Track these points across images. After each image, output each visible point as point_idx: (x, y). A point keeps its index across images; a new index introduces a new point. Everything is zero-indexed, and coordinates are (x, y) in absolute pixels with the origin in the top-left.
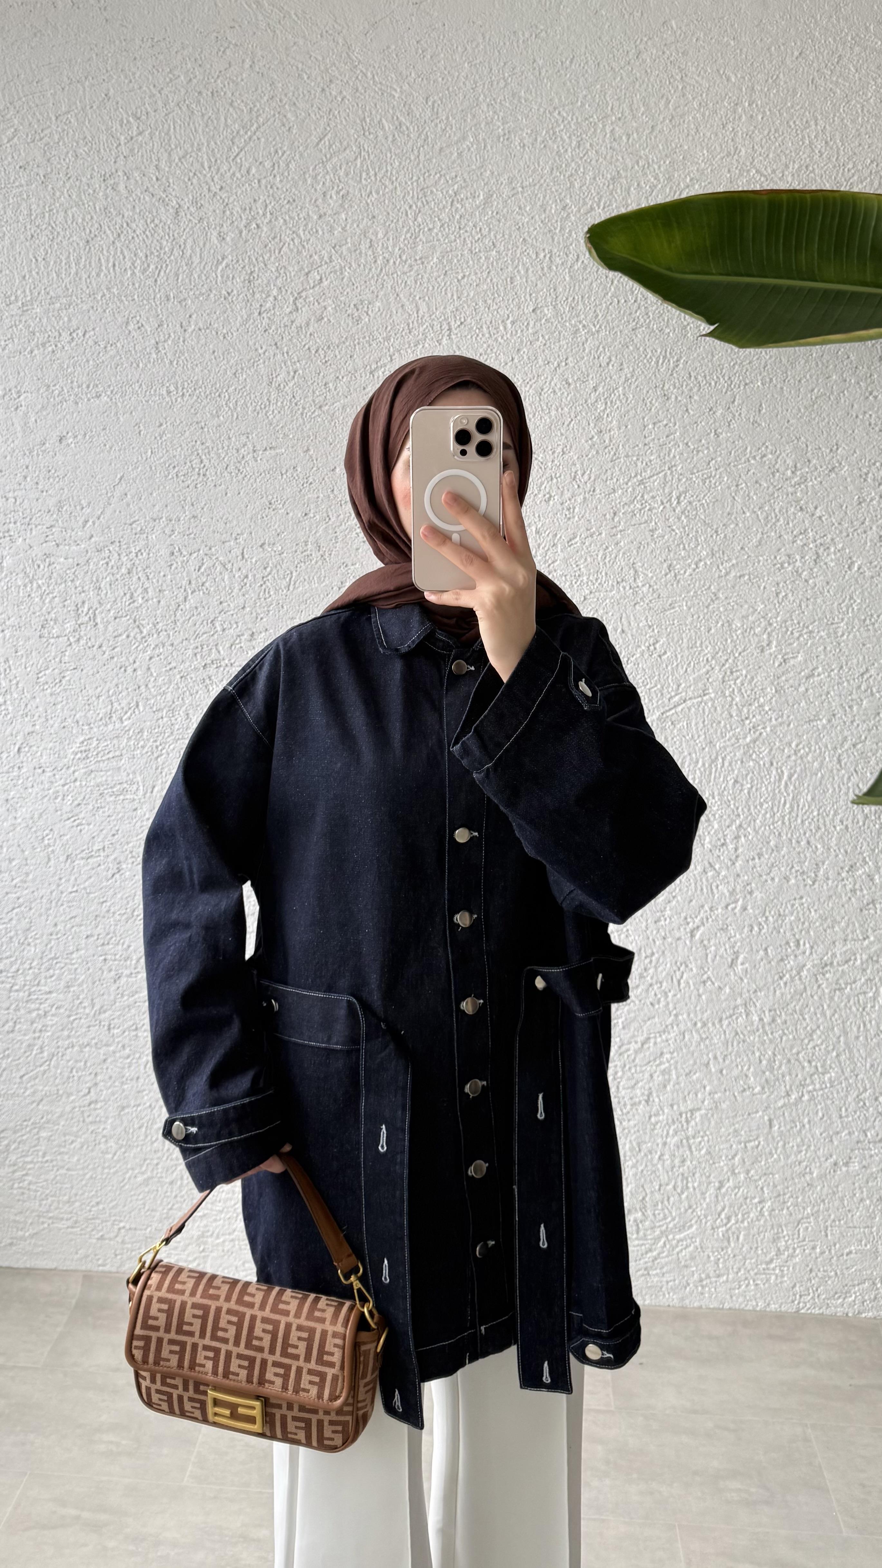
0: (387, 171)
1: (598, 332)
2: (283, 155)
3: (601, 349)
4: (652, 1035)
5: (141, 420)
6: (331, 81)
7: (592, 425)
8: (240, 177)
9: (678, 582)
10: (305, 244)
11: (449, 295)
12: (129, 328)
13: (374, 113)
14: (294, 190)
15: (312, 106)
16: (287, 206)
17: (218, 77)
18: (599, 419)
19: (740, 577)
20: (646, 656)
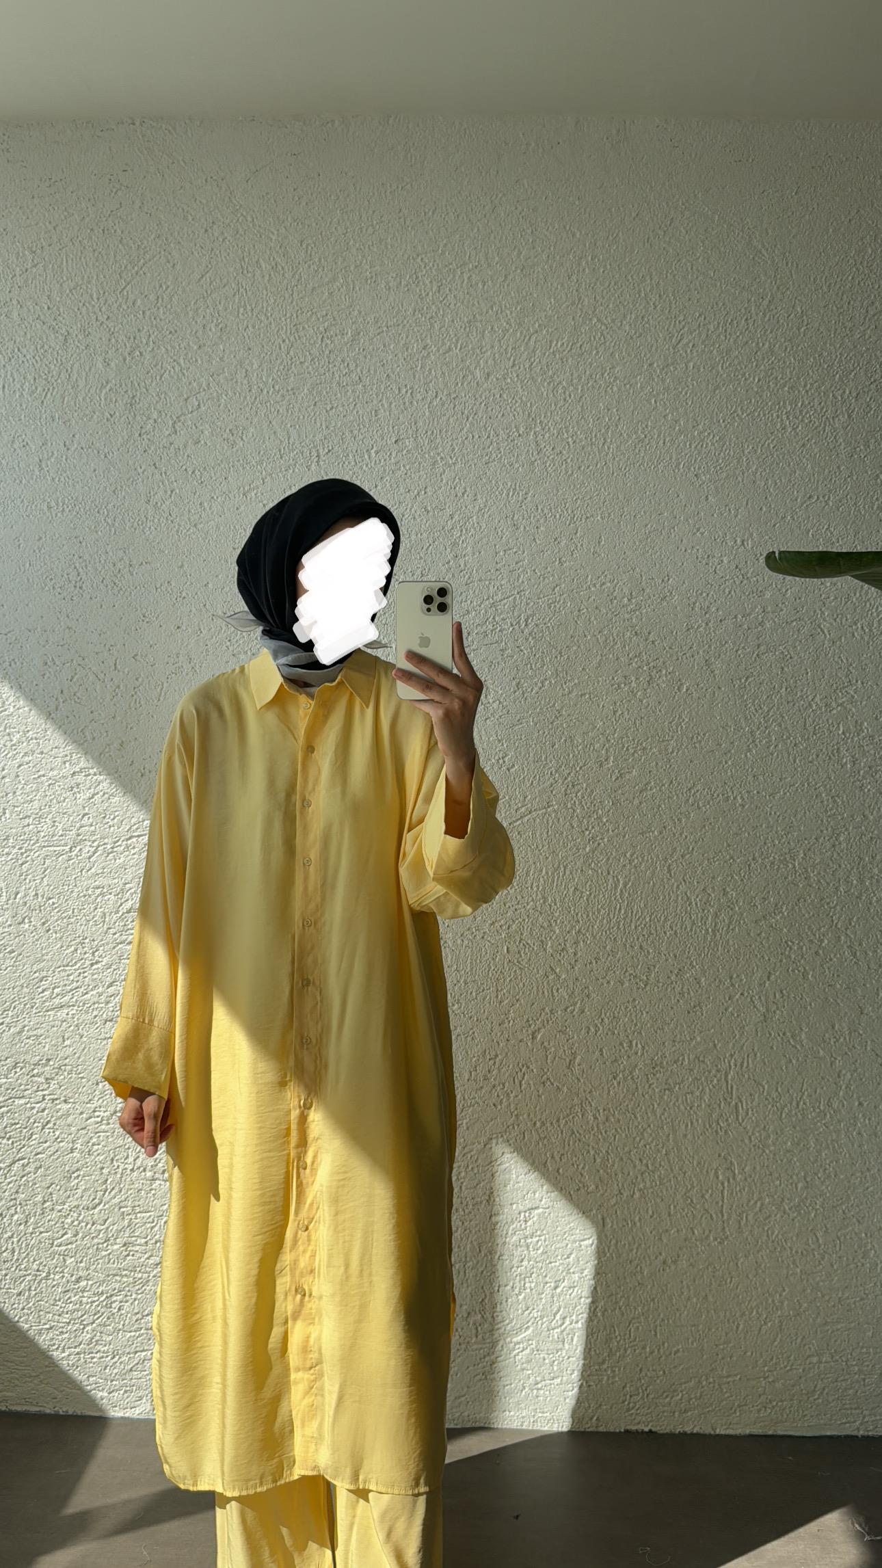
0: (263, 307)
1: (454, 464)
2: (166, 289)
3: (457, 480)
4: (495, 1136)
5: (21, 534)
6: (213, 223)
7: (449, 550)
8: (125, 308)
9: (526, 699)
10: (185, 371)
11: (319, 425)
12: (15, 446)
13: (252, 253)
14: (176, 322)
15: (195, 245)
16: (169, 337)
17: (109, 216)
18: (455, 544)
19: (582, 695)
20: (496, 769)
